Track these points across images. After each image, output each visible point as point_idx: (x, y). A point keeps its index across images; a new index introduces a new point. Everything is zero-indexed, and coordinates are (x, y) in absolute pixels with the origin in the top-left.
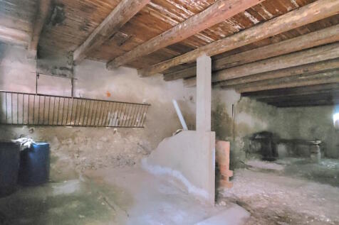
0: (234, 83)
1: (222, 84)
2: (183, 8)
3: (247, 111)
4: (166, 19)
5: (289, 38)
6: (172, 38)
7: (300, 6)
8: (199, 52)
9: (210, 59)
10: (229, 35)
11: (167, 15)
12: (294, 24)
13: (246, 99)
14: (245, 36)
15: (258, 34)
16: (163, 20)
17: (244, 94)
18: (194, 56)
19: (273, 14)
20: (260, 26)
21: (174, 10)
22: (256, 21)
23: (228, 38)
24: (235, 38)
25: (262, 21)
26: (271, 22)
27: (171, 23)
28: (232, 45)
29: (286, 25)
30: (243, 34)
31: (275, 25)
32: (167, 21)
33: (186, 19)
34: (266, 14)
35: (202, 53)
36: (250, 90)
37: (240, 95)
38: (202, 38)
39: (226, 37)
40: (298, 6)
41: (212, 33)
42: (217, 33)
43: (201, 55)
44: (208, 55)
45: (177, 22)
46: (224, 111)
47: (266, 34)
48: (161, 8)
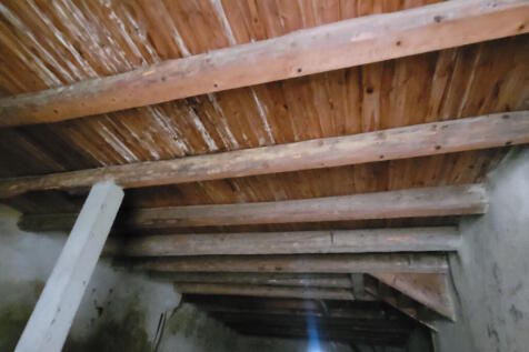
0: (169, 267)
1: (148, 266)
2: (71, 48)
3: (188, 334)
4: (30, 58)
5: (260, 201)
6: (33, 107)
7: (276, 144)
8: (104, 173)
9: (122, 195)
10: (166, 157)
11: (34, 50)
12: (265, 164)
13: (189, 308)
14: (192, 164)
15: (211, 168)
16: (24, 58)
17: (187, 298)
18: (90, 179)
19: (239, 143)
20: (217, 156)
21: (51, 44)
22: (212, 145)
23: (163, 162)
24: (174, 165)
25: (222, 150)
26: (234, 153)
27: (42, 76)
28: (166, 174)
29: (255, 163)
30: (189, 160)
31: (239, 159)
32: (33, 66)
33: (77, 80)
34: (228, 137)
35: (107, 177)
36: (199, 289)
37: (180, 297)
38: (114, 145)
39: (161, 159)
40: (273, 142)
41: (135, 140)
42: (145, 144)
43: (104, 180)
44: (119, 183)
45: (58, 81)
46: (140, 326)
47: (225, 170)
48: (16, 21)
